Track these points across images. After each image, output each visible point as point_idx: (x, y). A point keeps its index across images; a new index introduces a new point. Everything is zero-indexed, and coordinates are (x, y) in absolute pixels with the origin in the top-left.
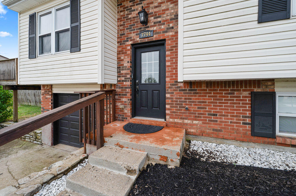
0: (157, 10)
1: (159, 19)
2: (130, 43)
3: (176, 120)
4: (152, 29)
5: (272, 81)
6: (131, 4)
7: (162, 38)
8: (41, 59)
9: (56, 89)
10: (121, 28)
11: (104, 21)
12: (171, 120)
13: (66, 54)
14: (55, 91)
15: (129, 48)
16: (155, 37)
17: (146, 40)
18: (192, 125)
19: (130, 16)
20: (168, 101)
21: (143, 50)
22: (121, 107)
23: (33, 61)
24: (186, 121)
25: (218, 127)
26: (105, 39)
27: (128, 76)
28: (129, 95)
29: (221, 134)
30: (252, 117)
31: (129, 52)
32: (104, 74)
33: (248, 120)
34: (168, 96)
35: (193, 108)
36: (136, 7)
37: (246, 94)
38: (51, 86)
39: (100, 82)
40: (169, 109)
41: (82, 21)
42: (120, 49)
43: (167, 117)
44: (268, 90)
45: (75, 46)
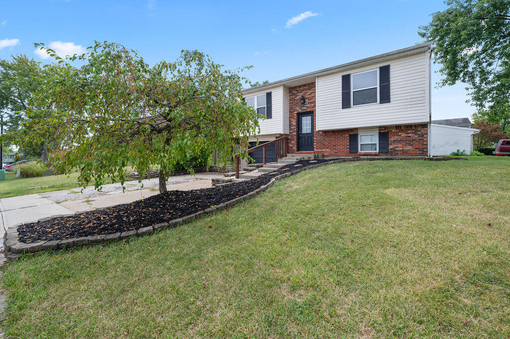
0: (309, 96)
1: (311, 101)
2: (296, 112)
3: (319, 150)
4: (307, 106)
5: (357, 129)
6: (296, 92)
7: (313, 110)
9: (250, 139)
10: (291, 104)
11: (284, 104)
13: (264, 120)
15: (295, 115)
16: (308, 110)
17: (304, 111)
18: (326, 152)
19: (296, 99)
20: (315, 141)
21: (303, 116)
22: (291, 146)
24: (323, 150)
25: (336, 151)
26: (284, 112)
27: (295, 130)
28: (295, 139)
29: (338, 154)
30: (350, 145)
31: (295, 117)
32: (284, 129)
33: (348, 147)
34: (315, 138)
35: (326, 143)
36: (299, 94)
37: (347, 135)
38: (247, 138)
39: (282, 133)
40: (315, 145)
41: (272, 104)
42: (291, 116)
43: (315, 149)
44: (355, 133)
45: (269, 116)
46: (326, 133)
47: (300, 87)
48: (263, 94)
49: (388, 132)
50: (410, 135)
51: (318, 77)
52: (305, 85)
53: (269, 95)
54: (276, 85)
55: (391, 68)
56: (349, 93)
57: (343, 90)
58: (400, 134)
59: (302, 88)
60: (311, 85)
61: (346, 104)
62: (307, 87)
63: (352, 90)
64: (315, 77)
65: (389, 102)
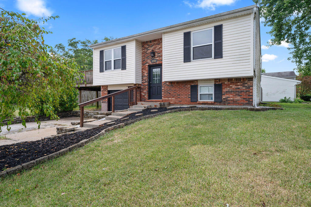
0: (158, 50)
1: (159, 55)
2: (148, 64)
3: (166, 99)
4: (156, 59)
5: (197, 81)
6: (148, 46)
7: (160, 63)
8: (106, 73)
9: (109, 88)
10: (144, 57)
11: (136, 56)
12: (164, 99)
13: (119, 71)
14: (109, 89)
15: (147, 67)
16: (157, 63)
17: (154, 64)
18: (171, 100)
19: (147, 52)
20: (163, 91)
21: (153, 67)
22: (143, 94)
23: (102, 73)
24: (170, 99)
25: (180, 100)
26: (136, 64)
27: (147, 80)
28: (147, 89)
29: (182, 103)
30: (191, 95)
31: (147, 69)
32: (136, 79)
33: (190, 96)
34: (163, 88)
35: (172, 93)
36: (150, 48)
37: (189, 86)
38: (107, 86)
39: (134, 83)
40: (163, 94)
41: (127, 56)
42: (143, 67)
43: (163, 98)
44: (196, 84)
45: (124, 67)
46: (172, 83)
47: (151, 41)
48: (119, 47)
49: (222, 84)
50: (239, 87)
51: (164, 33)
52: (155, 40)
53: (124, 49)
54: (128, 39)
55: (223, 27)
56: (189, 48)
57: (185, 45)
58: (231, 86)
59: (152, 43)
60: (159, 41)
61: (187, 59)
62: (156, 42)
63: (192, 46)
64: (162, 34)
65: (222, 57)
